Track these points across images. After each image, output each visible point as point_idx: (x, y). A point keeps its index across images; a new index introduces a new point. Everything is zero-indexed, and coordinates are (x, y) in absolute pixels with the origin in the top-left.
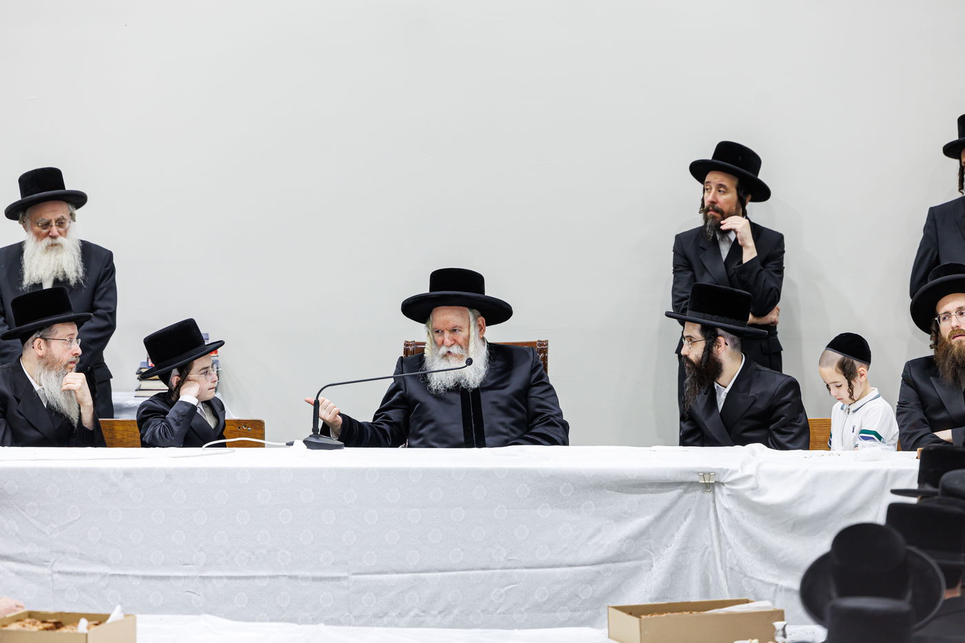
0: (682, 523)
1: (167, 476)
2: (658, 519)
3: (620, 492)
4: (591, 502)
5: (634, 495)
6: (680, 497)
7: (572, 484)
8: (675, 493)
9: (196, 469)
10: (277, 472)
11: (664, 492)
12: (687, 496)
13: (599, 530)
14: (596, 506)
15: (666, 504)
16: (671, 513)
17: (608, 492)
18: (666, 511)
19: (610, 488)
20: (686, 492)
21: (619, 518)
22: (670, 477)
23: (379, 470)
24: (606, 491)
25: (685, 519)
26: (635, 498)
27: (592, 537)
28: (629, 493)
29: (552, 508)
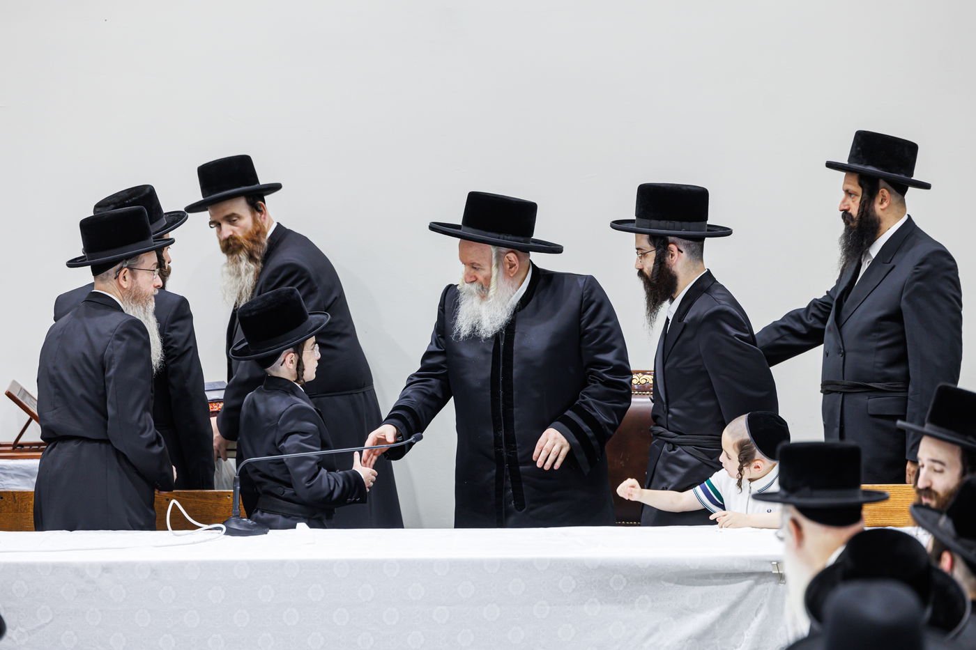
0: (753, 619)
1: (153, 571)
2: (725, 615)
3: (681, 584)
4: (647, 597)
5: (696, 588)
6: (750, 589)
7: (625, 576)
8: (744, 584)
9: (186, 563)
10: (281, 565)
11: (731, 583)
12: (759, 588)
13: (656, 629)
14: (653, 601)
15: (734, 598)
16: (741, 608)
17: (667, 585)
18: (734, 606)
19: (668, 580)
20: (757, 583)
21: (682, 613)
22: (738, 566)
23: (399, 561)
24: (662, 582)
25: (756, 616)
26: (697, 591)
27: (649, 636)
28: (690, 585)
29: (601, 604)
